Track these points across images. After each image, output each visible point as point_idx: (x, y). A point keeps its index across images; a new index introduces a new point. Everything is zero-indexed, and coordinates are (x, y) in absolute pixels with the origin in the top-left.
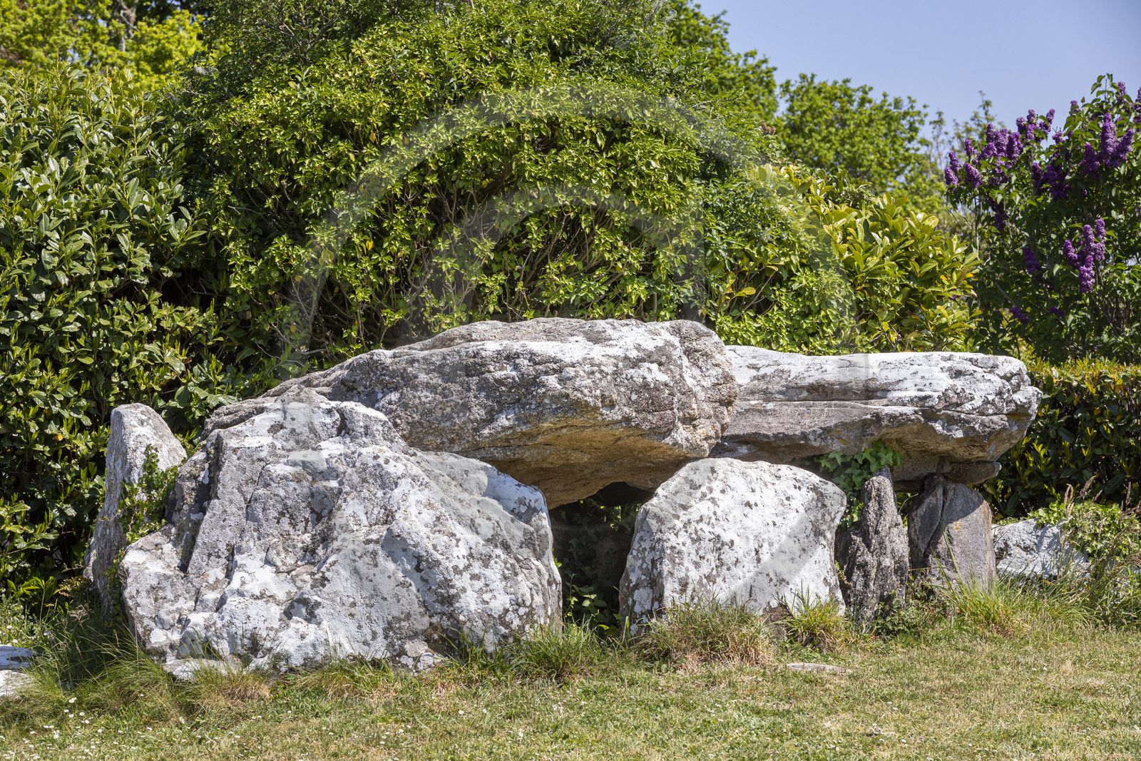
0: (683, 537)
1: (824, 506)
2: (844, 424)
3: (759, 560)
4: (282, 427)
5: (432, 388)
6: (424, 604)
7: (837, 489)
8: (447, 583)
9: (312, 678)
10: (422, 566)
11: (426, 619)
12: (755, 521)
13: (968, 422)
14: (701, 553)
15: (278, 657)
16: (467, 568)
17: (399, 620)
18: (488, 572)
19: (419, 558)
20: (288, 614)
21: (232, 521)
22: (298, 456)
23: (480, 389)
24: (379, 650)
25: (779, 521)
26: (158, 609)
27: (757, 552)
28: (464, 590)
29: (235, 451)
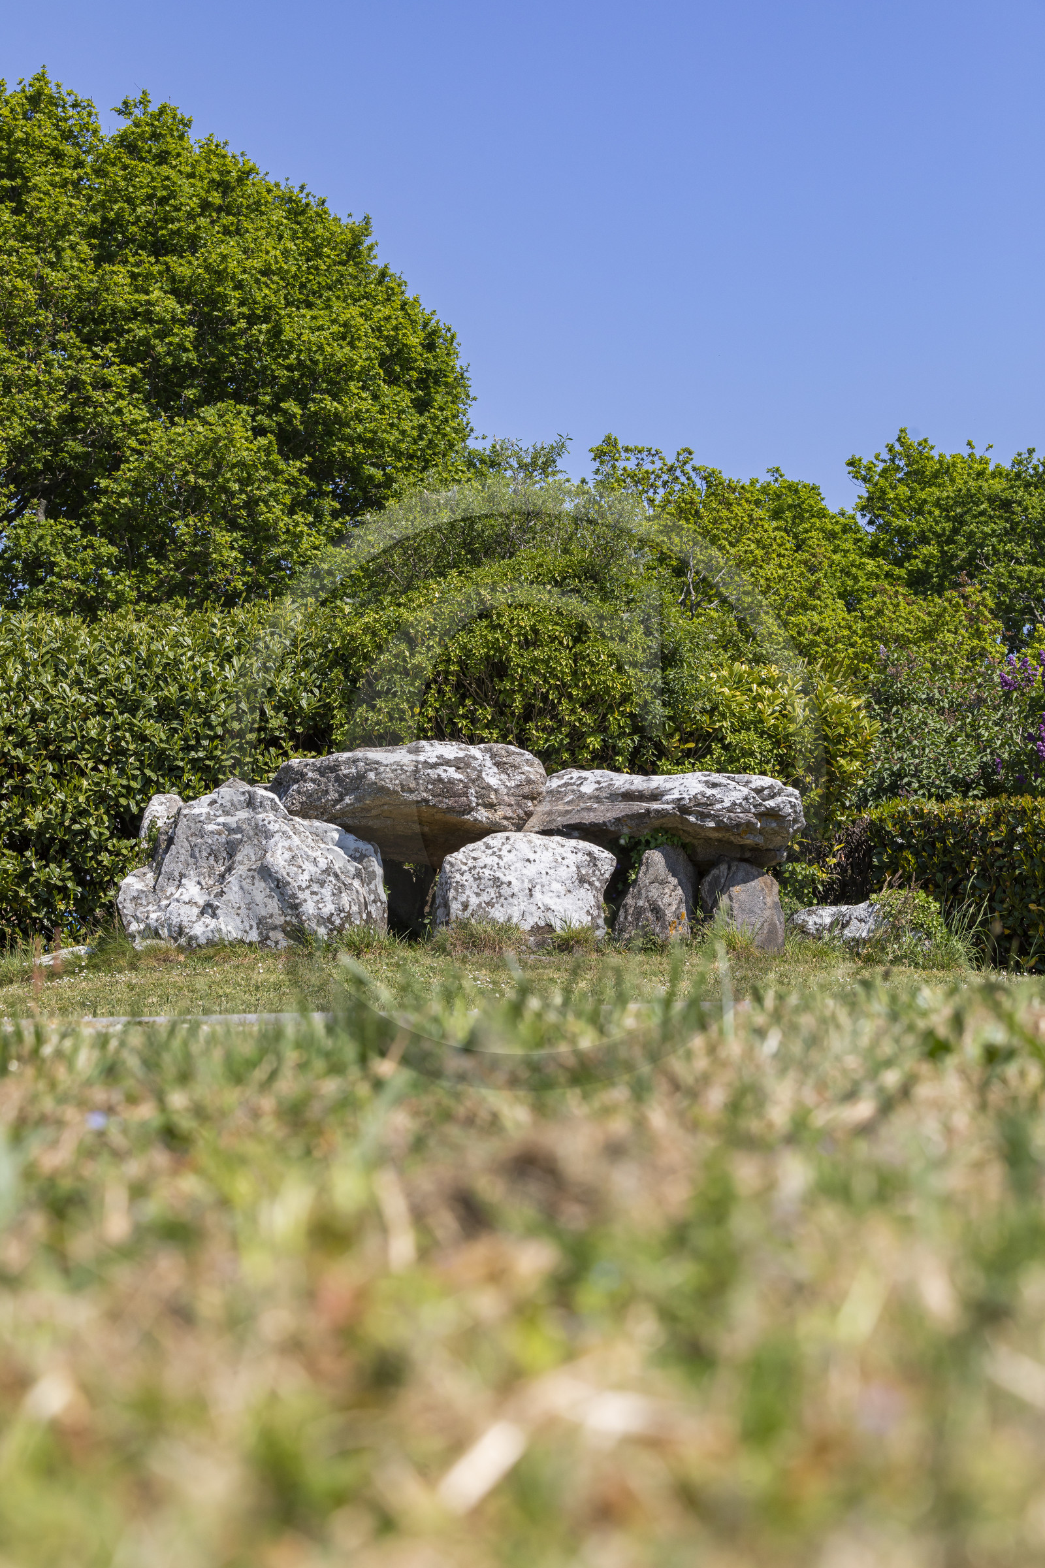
0: (467, 876)
1: (595, 865)
2: (627, 816)
3: (531, 895)
4: (216, 802)
5: (313, 781)
6: (281, 909)
7: (610, 855)
8: (294, 896)
9: (211, 951)
10: (279, 886)
11: (282, 918)
12: (531, 871)
13: (718, 816)
14: (482, 887)
15: (191, 938)
16: (308, 887)
17: (266, 918)
18: (323, 891)
19: (278, 880)
20: (202, 913)
21: (182, 858)
22: (221, 820)
23: (336, 781)
24: (254, 936)
25: (551, 872)
26: (136, 910)
27: (530, 890)
28: (305, 901)
29: (185, 816)
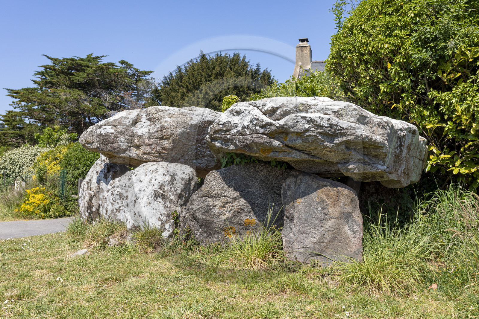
3: (135, 205)
27: (135, 201)
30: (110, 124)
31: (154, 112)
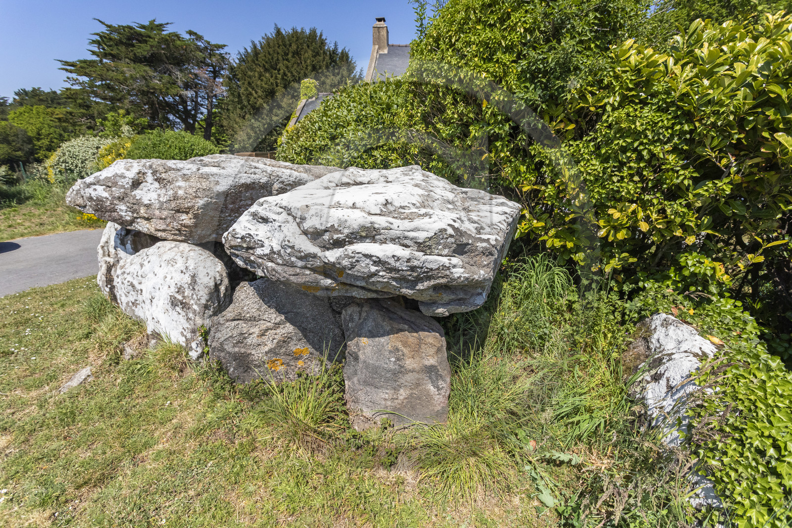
3: (151, 306)
30: (102, 183)
31: (161, 169)
